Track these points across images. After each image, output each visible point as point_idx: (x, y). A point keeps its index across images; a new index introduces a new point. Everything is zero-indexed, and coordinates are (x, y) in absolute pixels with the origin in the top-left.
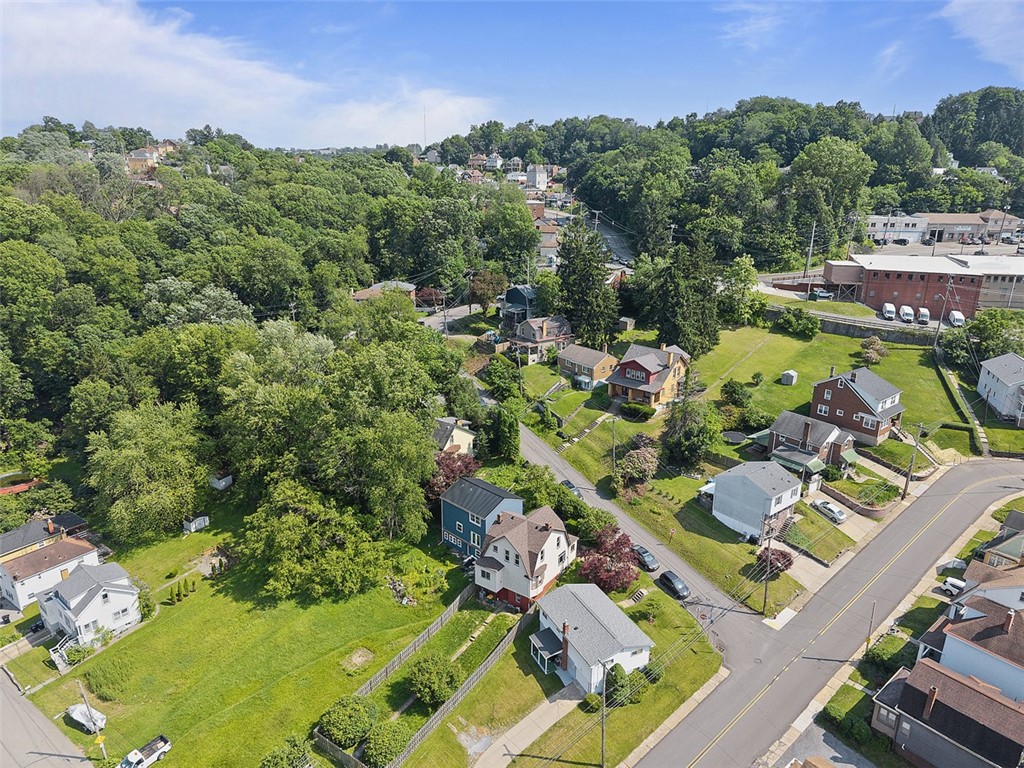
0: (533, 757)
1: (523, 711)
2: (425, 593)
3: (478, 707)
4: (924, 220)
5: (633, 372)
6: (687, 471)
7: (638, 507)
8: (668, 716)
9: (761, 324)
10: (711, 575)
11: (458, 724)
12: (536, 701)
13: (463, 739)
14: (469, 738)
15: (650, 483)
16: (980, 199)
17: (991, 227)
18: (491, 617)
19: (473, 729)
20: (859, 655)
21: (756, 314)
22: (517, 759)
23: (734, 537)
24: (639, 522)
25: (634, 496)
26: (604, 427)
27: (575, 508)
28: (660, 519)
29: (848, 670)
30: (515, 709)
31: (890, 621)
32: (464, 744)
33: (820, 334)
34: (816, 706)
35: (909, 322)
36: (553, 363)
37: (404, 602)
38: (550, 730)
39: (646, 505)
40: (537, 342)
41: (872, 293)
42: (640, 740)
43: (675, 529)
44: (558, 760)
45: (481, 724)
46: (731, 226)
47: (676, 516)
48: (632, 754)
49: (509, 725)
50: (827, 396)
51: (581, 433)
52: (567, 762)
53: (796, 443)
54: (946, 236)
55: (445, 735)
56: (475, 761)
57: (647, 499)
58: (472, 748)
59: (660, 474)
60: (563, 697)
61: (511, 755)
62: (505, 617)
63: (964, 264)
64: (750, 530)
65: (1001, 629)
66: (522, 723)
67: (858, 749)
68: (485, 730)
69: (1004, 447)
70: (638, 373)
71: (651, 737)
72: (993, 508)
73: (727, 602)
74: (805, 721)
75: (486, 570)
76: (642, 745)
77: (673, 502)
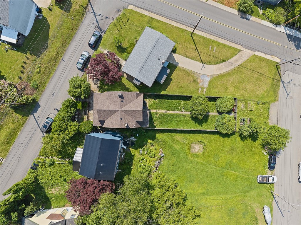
0: (200, 58)
1: (186, 72)
3: (192, 89)
7: (38, 82)
8: (161, 21)
10: (73, 29)
11: (202, 91)
12: (180, 69)
13: (206, 85)
14: (205, 83)
19: (201, 85)
22: (204, 63)
24: (50, 78)
27: (71, 107)
28: (43, 65)
30: (187, 75)
32: (208, 83)
38: (189, 58)
39: (35, 77)
42: (176, 27)
43: (46, 55)
44: (197, 50)
45: (198, 83)
48: (182, 28)
49: (193, 72)
52: (196, 47)
55: (208, 91)
56: (211, 76)
58: (208, 79)
60: (174, 60)
61: (203, 65)
62: (150, 105)
66: (191, 69)
68: (199, 80)
71: (172, 24)
73: (89, 16)
77: (28, 62)
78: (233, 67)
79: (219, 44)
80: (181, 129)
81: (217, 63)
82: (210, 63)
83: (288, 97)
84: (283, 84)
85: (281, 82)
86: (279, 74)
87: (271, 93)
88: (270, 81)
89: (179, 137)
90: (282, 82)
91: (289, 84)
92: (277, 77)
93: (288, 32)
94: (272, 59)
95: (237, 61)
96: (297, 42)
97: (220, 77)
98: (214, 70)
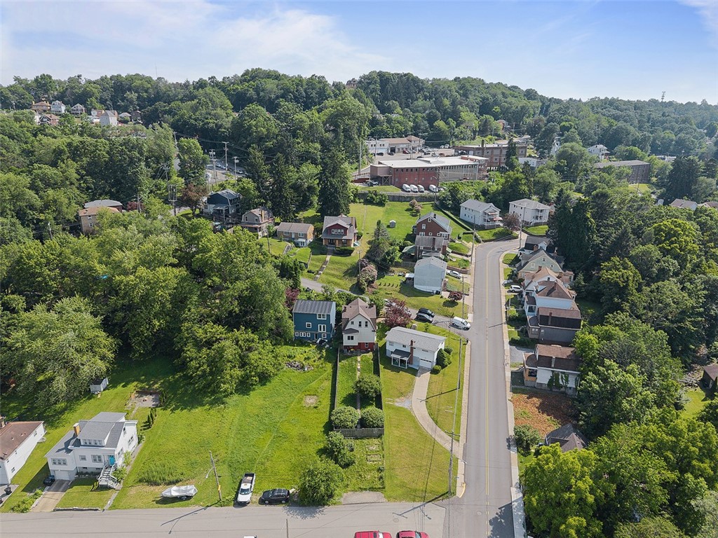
0: (433, 397)
1: (411, 385)
2: (314, 361)
3: (390, 392)
4: (387, 142)
5: (335, 231)
6: (387, 273)
9: (358, 201)
11: (389, 401)
12: (413, 379)
13: (397, 404)
14: (400, 403)
15: (377, 282)
16: (403, 130)
17: (413, 144)
18: (359, 358)
19: (397, 400)
20: (504, 320)
21: (355, 196)
22: (427, 400)
23: (429, 294)
25: (373, 290)
26: (332, 262)
29: (505, 326)
30: (407, 386)
31: (504, 307)
32: (400, 406)
33: (389, 202)
34: (507, 340)
35: (417, 192)
36: (274, 235)
37: (306, 369)
38: (429, 386)
40: (260, 224)
41: (397, 180)
44: (442, 394)
45: (399, 397)
46: (315, 149)
47: (400, 292)
49: (411, 392)
50: (424, 227)
51: (322, 269)
52: (446, 392)
53: (430, 248)
54: (397, 150)
55: (390, 407)
56: (412, 409)
57: (380, 289)
58: (406, 406)
59: (380, 276)
60: (422, 373)
61: (424, 400)
62: (365, 356)
63: (429, 162)
64: (435, 289)
65: (553, 289)
66: (415, 389)
67: (528, 348)
68: (402, 398)
69: (487, 238)
70: (339, 231)
72: (501, 260)
74: (507, 347)
75: (350, 335)
76: (465, 376)
77: (394, 287)
78: (430, 432)
79: (459, 416)
80: (338, 385)
81: (430, 414)
82: (429, 407)
83: (396, 516)
84: (419, 507)
85: (422, 503)
86: (436, 498)
87: (400, 491)
88: (421, 486)
89: (328, 384)
90: (424, 505)
91: (421, 514)
92: (430, 496)
93: (515, 504)
94: (458, 484)
95: (441, 437)
96: (503, 521)
97: (413, 419)
98: (420, 411)
